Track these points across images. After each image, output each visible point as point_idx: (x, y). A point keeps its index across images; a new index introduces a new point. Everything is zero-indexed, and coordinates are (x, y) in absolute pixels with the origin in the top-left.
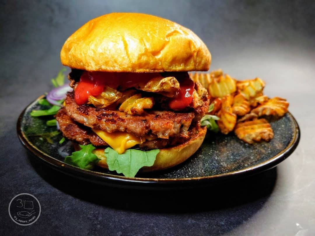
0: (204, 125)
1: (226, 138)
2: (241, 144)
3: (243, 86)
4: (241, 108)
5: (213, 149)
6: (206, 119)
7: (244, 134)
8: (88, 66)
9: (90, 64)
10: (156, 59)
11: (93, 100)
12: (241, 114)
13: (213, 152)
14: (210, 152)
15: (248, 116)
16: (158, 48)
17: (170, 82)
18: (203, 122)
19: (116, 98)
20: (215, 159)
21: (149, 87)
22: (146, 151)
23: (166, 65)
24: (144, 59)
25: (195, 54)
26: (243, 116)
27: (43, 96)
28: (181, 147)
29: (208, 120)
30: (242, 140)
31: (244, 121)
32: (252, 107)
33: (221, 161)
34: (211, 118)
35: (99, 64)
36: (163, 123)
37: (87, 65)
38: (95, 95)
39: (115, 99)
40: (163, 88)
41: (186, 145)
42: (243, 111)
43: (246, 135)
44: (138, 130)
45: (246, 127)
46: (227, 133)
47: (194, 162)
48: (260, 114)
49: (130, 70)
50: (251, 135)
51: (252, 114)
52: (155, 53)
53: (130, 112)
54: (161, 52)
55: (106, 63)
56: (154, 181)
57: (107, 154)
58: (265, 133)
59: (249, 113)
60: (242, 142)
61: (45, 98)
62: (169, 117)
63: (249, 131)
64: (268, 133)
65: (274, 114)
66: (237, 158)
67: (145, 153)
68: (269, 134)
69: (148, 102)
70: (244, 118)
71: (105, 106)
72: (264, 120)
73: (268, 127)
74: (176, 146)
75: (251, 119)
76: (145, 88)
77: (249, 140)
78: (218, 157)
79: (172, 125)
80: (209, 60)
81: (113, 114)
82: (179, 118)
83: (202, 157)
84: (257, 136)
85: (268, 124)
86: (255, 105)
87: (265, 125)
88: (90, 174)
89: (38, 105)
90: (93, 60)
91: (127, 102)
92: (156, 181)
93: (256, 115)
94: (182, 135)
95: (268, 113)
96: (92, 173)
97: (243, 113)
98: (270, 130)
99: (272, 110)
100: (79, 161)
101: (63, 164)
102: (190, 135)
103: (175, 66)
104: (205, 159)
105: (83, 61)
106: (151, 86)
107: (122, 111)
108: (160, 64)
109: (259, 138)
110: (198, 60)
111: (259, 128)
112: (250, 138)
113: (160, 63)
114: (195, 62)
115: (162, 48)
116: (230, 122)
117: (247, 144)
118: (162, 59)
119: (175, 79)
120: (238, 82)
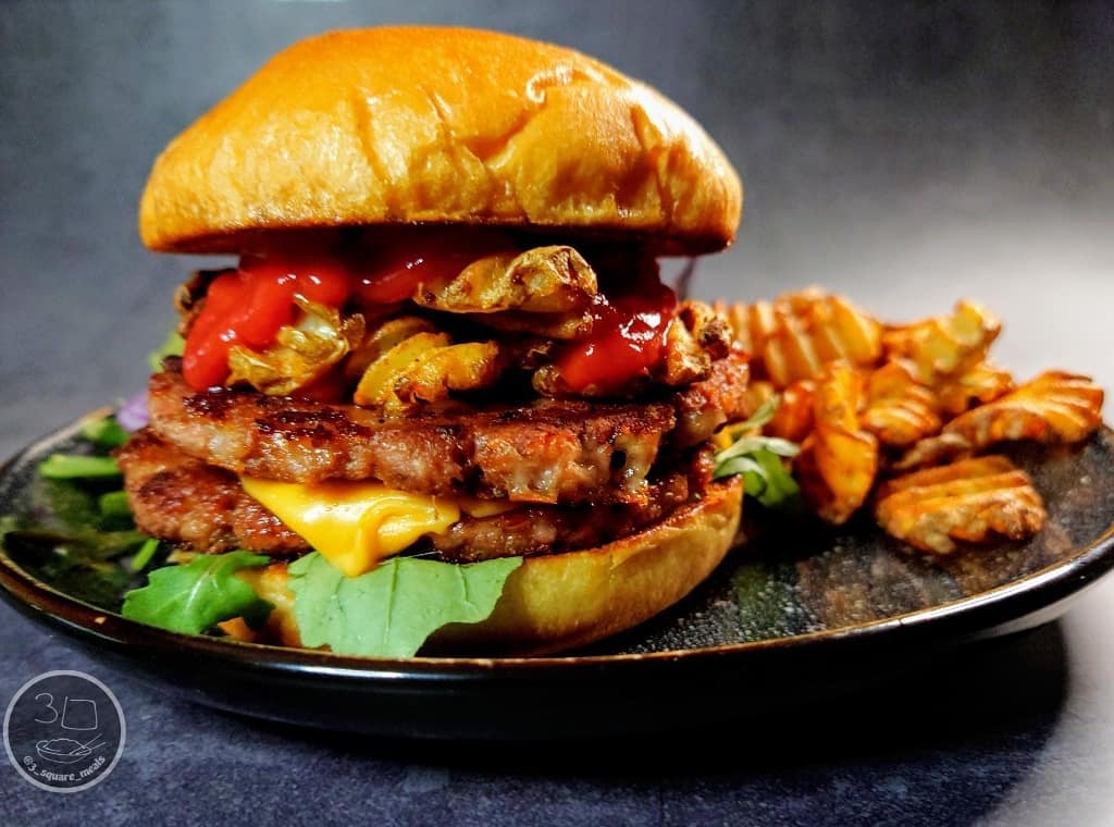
0: (732, 472)
1: (839, 540)
2: (903, 558)
3: (908, 343)
4: (903, 415)
5: (777, 579)
6: (742, 452)
7: (916, 514)
8: (216, 214)
9: (222, 204)
10: (488, 171)
11: (246, 364)
12: (898, 440)
13: (776, 589)
14: (763, 590)
15: (928, 445)
16: (496, 126)
17: (550, 269)
18: (727, 461)
19: (341, 344)
20: (783, 612)
21: (468, 289)
22: (463, 562)
23: (534, 197)
24: (437, 167)
25: (663, 162)
26: (911, 445)
27: (107, 411)
28: (619, 553)
29: (749, 456)
30: (905, 542)
31: (915, 468)
32: (946, 416)
33: (810, 620)
34: (764, 448)
35: (255, 198)
36: (528, 438)
37: (212, 209)
38: (254, 340)
39: (335, 347)
40: (525, 292)
41: (646, 540)
42: (907, 424)
43: (923, 518)
45: (921, 491)
46: (840, 519)
47: (691, 627)
48: (981, 437)
49: (377, 212)
50: (942, 516)
51: (949, 438)
52: (485, 148)
53: (394, 404)
54: (511, 143)
55: (285, 193)
56: (477, 667)
57: (299, 580)
58: (1002, 505)
59: (937, 433)
60: (907, 550)
61: (112, 417)
62: (562, 418)
63: (934, 502)
64: (1019, 504)
65: (1042, 435)
66: (881, 607)
67: (457, 569)
68: (1024, 513)
69: (471, 359)
70: (914, 457)
71: (294, 385)
72: (1001, 460)
73: (1020, 483)
74: (599, 547)
75: (946, 457)
76: (449, 297)
77: (936, 541)
78: (797, 605)
79: (570, 444)
80: (725, 191)
81: (325, 416)
82: (604, 423)
83: (728, 607)
84: (969, 518)
85: (1019, 474)
86: (961, 403)
87: (1004, 477)
88: (208, 647)
89: (80, 439)
90: (235, 184)
91: (386, 361)
92: (484, 668)
93: (967, 444)
94: (620, 494)
95: (1015, 431)
96: (217, 643)
97: (909, 433)
98: (1027, 498)
99: (1034, 415)
100: (174, 607)
101: (100, 614)
102: (660, 498)
103: (577, 204)
104: (738, 613)
105: (200, 196)
106: (477, 287)
107: (370, 407)
108: (508, 193)
109: (977, 528)
110: (676, 187)
111: (980, 489)
112: (937, 531)
113: (507, 186)
114: (664, 193)
115: (518, 126)
116: (850, 471)
117: (929, 558)
118: (515, 171)
119: (575, 254)
120: (888, 329)
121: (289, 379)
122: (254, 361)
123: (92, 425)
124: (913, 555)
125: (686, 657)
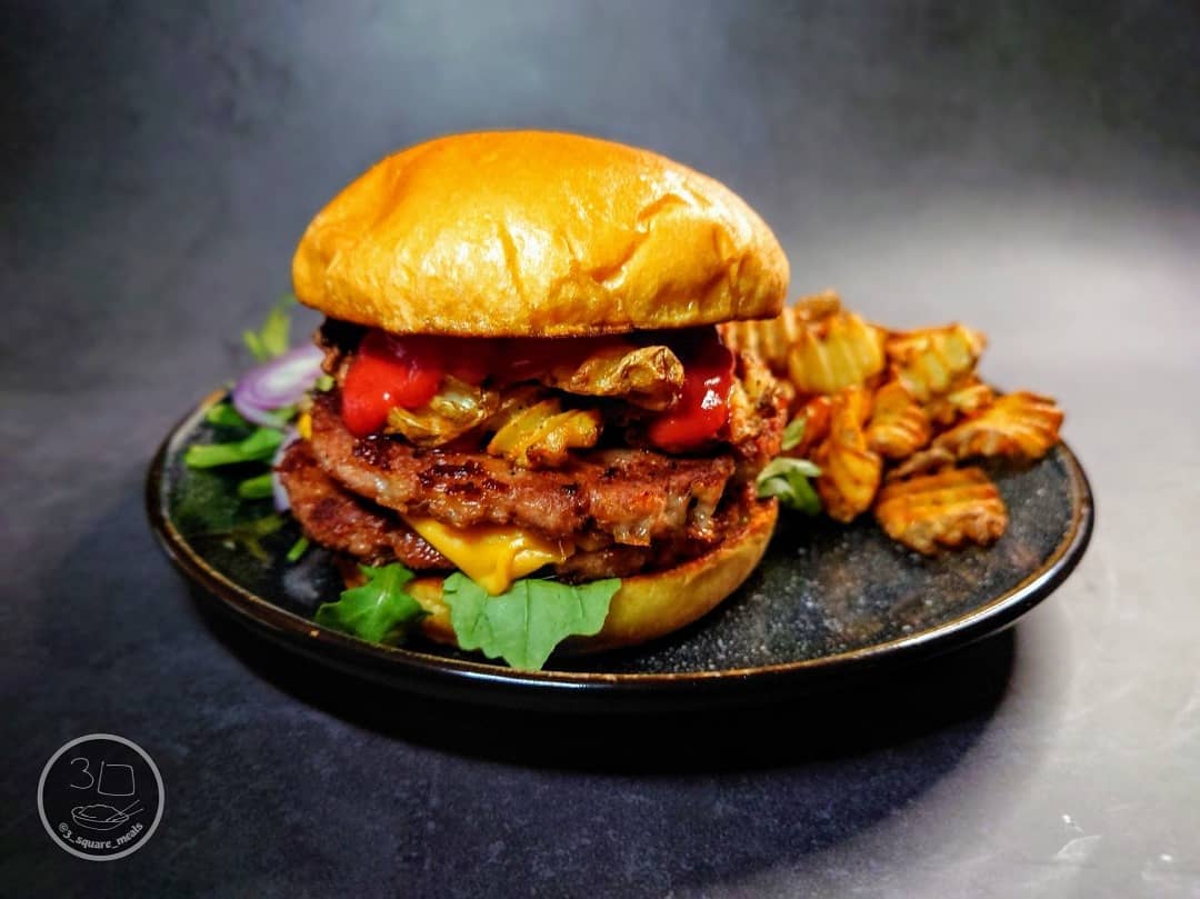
0: (770, 494)
1: (846, 535)
2: (896, 554)
3: (909, 352)
4: (897, 431)
5: (799, 574)
6: (777, 472)
7: (908, 520)
8: (392, 317)
9: (396, 312)
10: (606, 293)
11: (404, 421)
12: (897, 454)
13: (800, 584)
14: (788, 585)
15: (921, 458)
16: (613, 257)
17: (652, 364)
18: (764, 484)
19: (480, 413)
20: (805, 607)
21: (586, 380)
22: (577, 584)
23: (640, 309)
24: (569, 293)
25: (734, 268)
26: (906, 458)
27: (220, 395)
28: (690, 573)
29: (783, 476)
30: (899, 541)
31: (907, 478)
32: (937, 427)
33: (826, 615)
34: (794, 470)
35: (426, 311)
36: (630, 496)
37: (386, 313)
38: (410, 405)
39: (474, 417)
40: (630, 383)
41: (708, 562)
42: (905, 441)
43: (914, 525)
44: (552, 520)
45: (913, 498)
46: (848, 519)
47: (737, 620)
48: (963, 451)
49: (524, 329)
50: (928, 525)
51: (937, 451)
52: (601, 274)
53: (523, 460)
54: (624, 268)
55: (449, 309)
56: (605, 681)
57: (453, 595)
58: (975, 517)
59: (926, 447)
60: (899, 548)
61: (228, 401)
62: (652, 474)
63: (923, 509)
64: (987, 516)
65: (1011, 451)
66: (878, 603)
67: (574, 591)
68: (991, 523)
69: (583, 427)
70: (908, 467)
71: (442, 441)
72: (977, 472)
73: (989, 495)
74: (674, 568)
75: (933, 468)
76: (572, 384)
77: (921, 543)
78: (815, 600)
79: (660, 499)
80: (780, 283)
81: (469, 468)
82: (684, 478)
83: (764, 601)
84: (949, 528)
85: (990, 487)
86: (949, 418)
87: (979, 488)
88: (401, 660)
89: (206, 425)
90: (408, 298)
91: (516, 425)
92: (611, 682)
93: (951, 457)
94: (693, 531)
95: (989, 448)
96: (410, 658)
97: (906, 448)
98: (993, 509)
99: (1004, 437)
100: (363, 618)
101: (316, 629)
102: (720, 531)
103: (670, 310)
104: (770, 607)
105: (376, 301)
106: (592, 378)
107: (500, 456)
108: (620, 308)
109: (955, 536)
110: (744, 286)
111: (959, 499)
112: (923, 536)
113: (620, 302)
114: (735, 292)
115: (627, 257)
116: (857, 482)
117: (915, 557)
118: (627, 291)
119: (668, 352)
120: (893, 337)
121: (437, 437)
122: (410, 421)
123: (211, 410)
124: (902, 552)
125: (752, 675)
